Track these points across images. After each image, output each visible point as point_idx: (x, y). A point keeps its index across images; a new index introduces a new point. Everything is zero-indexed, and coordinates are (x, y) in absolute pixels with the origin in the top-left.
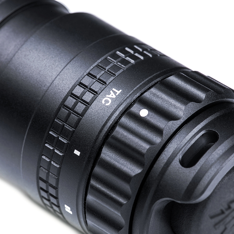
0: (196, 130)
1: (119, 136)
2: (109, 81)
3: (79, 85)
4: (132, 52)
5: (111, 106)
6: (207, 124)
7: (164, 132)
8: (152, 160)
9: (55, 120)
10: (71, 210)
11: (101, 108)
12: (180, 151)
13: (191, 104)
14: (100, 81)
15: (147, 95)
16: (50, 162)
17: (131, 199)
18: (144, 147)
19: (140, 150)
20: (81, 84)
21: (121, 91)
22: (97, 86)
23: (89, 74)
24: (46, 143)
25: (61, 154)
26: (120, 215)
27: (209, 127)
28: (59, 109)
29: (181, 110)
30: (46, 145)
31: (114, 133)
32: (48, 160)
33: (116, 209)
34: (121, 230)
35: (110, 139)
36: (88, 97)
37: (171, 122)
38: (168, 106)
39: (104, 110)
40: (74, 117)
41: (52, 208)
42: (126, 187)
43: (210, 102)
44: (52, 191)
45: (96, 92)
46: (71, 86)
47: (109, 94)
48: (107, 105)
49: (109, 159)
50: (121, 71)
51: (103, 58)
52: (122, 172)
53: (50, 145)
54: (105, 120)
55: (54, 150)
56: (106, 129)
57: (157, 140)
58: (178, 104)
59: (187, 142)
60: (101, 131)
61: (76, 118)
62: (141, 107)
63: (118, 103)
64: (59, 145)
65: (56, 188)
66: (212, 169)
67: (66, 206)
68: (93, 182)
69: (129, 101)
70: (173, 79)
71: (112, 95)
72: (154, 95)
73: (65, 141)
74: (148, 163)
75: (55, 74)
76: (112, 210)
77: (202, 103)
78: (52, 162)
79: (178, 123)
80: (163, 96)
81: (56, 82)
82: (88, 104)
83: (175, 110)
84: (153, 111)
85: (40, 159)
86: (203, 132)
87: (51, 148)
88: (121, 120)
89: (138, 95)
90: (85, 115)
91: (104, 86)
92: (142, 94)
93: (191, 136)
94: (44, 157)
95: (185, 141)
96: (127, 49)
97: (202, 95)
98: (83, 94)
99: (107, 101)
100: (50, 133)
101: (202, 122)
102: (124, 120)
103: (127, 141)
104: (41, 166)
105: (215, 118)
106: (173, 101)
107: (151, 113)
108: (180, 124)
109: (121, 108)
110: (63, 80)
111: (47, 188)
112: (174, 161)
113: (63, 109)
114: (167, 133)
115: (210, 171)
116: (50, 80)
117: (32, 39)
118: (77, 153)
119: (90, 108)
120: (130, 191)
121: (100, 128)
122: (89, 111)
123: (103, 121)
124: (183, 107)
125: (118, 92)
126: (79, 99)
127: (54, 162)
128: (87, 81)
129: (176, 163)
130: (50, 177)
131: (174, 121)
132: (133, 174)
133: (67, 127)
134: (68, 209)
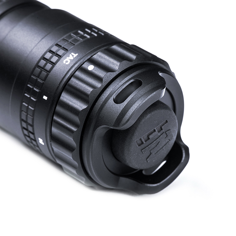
0: (126, 79)
1: (73, 84)
2: (70, 49)
3: (49, 52)
4: (89, 31)
5: (69, 64)
6: (135, 75)
7: (104, 80)
8: (95, 100)
9: (32, 76)
10: (43, 142)
11: (62, 66)
12: (114, 93)
13: (125, 62)
14: (64, 49)
15: (95, 57)
16: (28, 106)
17: (79, 127)
18: (89, 90)
19: (86, 92)
20: (51, 51)
21: (77, 54)
22: (61, 52)
23: (57, 45)
24: (26, 93)
25: (35, 100)
26: (73, 140)
27: (136, 77)
28: (34, 68)
29: (117, 65)
30: (26, 94)
31: (70, 82)
32: (26, 105)
33: (70, 135)
34: (74, 151)
35: (67, 86)
36: (54, 59)
37: (109, 73)
38: (108, 63)
39: (65, 67)
40: (44, 73)
41: (32, 143)
42: (76, 119)
43: (139, 62)
44: (30, 129)
45: (60, 56)
46: (43, 53)
47: (69, 56)
48: (66, 64)
49: (66, 100)
50: (79, 42)
51: (68, 34)
52: (74, 108)
53: (28, 94)
54: (65, 74)
55: (30, 97)
56: (65, 80)
57: (99, 85)
58: (115, 62)
59: (120, 87)
60: (61, 82)
61: (45, 74)
62: (89, 64)
63: (74, 62)
64: (34, 94)
65: (32, 126)
66: (136, 104)
67: (39, 139)
68: (55, 118)
69: (82, 61)
70: (115, 47)
71: (71, 57)
72: (100, 56)
73: (37, 91)
74: (91, 101)
75: (33, 45)
76: (67, 137)
77: (133, 62)
78: (29, 107)
79: (114, 74)
80: (106, 57)
81: (34, 50)
82: (54, 64)
83: (113, 66)
84: (97, 66)
85: (22, 105)
86: (132, 81)
87: (29, 96)
88: (75, 73)
89: (89, 57)
90: (52, 72)
91: (66, 52)
92: (92, 56)
93: (123, 83)
94: (24, 103)
95: (118, 86)
96: (87, 30)
97: (134, 57)
98: (51, 57)
99: (67, 62)
100: (29, 85)
101: (132, 74)
102: (78, 73)
103: (78, 87)
104: (22, 111)
105: (142, 72)
106: (112, 60)
107: (96, 68)
108: (116, 75)
109: (76, 66)
110: (38, 49)
111: (27, 127)
112: (110, 100)
113: (37, 69)
114: (105, 81)
115: (134, 106)
116: (30, 49)
117: (21, 23)
118: (45, 98)
119: (55, 66)
120: (79, 122)
121: (61, 79)
122: (54, 68)
123: (63, 75)
124: (118, 64)
125: (75, 55)
126: (48, 61)
127: (31, 106)
128: (55, 49)
129: (111, 101)
130: (28, 118)
131: (112, 73)
132: (81, 109)
133: (39, 80)
134: (41, 141)
